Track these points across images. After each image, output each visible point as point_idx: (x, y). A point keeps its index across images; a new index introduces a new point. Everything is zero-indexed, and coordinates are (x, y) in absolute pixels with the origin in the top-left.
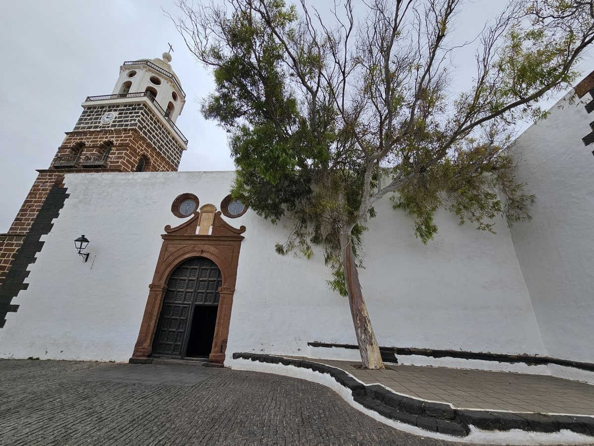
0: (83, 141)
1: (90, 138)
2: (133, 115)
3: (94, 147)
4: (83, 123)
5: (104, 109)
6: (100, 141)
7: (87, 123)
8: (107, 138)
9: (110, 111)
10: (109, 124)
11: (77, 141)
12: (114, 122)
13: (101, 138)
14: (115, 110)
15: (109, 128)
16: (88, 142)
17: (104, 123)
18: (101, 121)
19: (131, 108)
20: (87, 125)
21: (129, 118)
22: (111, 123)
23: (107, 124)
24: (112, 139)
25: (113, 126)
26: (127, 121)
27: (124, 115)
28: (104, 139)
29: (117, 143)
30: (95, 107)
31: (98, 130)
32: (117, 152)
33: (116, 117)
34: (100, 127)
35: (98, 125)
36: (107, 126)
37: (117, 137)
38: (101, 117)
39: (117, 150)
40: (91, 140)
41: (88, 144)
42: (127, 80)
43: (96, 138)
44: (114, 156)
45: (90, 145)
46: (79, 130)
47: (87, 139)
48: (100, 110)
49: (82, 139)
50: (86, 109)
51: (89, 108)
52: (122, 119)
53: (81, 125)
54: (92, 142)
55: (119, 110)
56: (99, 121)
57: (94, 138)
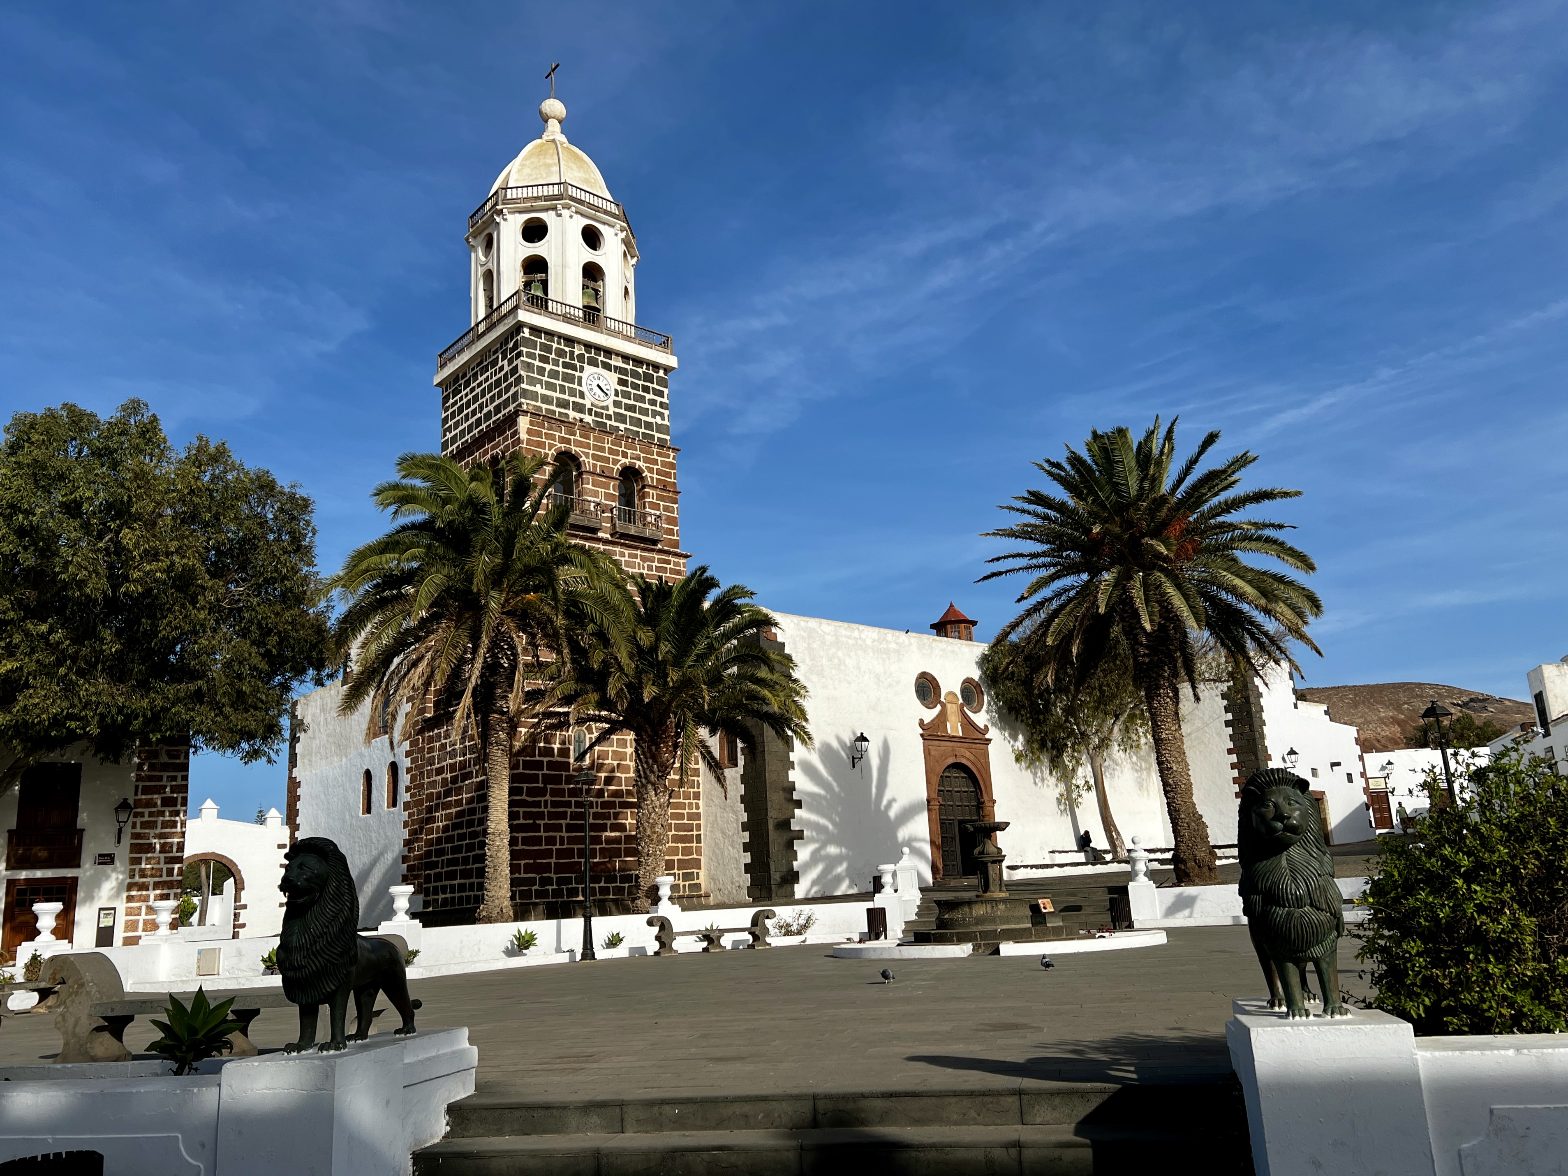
0: (574, 449)
1: (586, 445)
2: (651, 396)
3: (608, 477)
4: (540, 382)
5: (577, 352)
6: (615, 462)
7: (550, 386)
8: (625, 455)
9: (593, 363)
10: (607, 407)
11: (559, 444)
12: (617, 404)
13: (611, 451)
14: (607, 366)
15: (613, 423)
16: (587, 455)
17: (596, 402)
18: (584, 389)
19: (640, 370)
20: (553, 394)
21: (647, 406)
22: (612, 408)
23: (602, 408)
24: (638, 463)
25: (621, 418)
26: (644, 412)
27: (633, 391)
28: (620, 458)
29: (652, 478)
30: (550, 334)
31: (588, 419)
32: (662, 503)
33: (616, 391)
34: (590, 410)
35: (581, 401)
36: (605, 412)
37: (646, 460)
38: (580, 378)
39: (659, 498)
40: (591, 452)
41: (588, 462)
42: (588, 255)
43: (602, 449)
44: (658, 513)
45: (595, 466)
46: (539, 404)
47: (578, 444)
48: (567, 349)
49: (568, 442)
50: (526, 332)
51: (536, 330)
52: (631, 402)
53: (538, 388)
54: (594, 457)
55: (616, 367)
56: (578, 388)
57: (596, 448)
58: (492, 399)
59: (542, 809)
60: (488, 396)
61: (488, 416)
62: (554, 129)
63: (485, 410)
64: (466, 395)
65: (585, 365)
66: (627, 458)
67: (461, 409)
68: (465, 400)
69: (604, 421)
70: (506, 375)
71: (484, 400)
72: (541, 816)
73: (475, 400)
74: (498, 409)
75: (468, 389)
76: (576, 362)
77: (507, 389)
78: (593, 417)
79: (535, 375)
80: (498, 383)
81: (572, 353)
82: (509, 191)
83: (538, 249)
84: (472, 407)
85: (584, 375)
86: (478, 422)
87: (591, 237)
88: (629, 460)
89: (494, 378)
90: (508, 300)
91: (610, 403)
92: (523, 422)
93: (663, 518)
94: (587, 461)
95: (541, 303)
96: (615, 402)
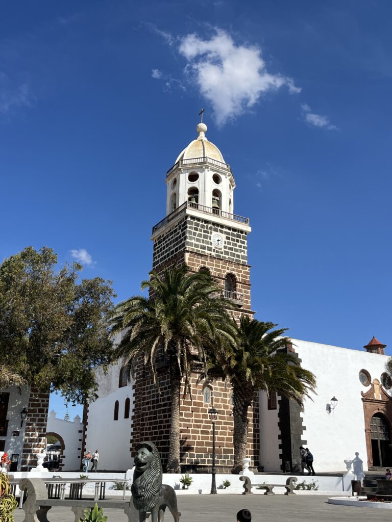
0: (207, 266)
1: (212, 265)
2: (240, 244)
4: (194, 238)
5: (209, 226)
6: (224, 272)
7: (198, 240)
8: (228, 269)
9: (216, 230)
11: (201, 264)
12: (225, 247)
14: (221, 232)
15: (224, 255)
16: (212, 269)
17: (217, 247)
18: (212, 241)
19: (235, 233)
20: (199, 243)
21: (238, 248)
23: (219, 249)
24: (234, 272)
25: (227, 253)
26: (237, 250)
27: (232, 242)
28: (226, 270)
29: (239, 278)
30: (199, 219)
31: (213, 254)
32: (243, 289)
33: (225, 242)
34: (214, 250)
35: (210, 246)
36: (220, 251)
37: (237, 271)
38: (210, 237)
39: (242, 287)
40: (214, 267)
42: (215, 186)
43: (219, 266)
44: (242, 294)
45: (215, 273)
46: (193, 248)
47: (209, 264)
48: (205, 225)
49: (205, 263)
50: (189, 219)
51: (193, 218)
52: (231, 246)
53: (193, 241)
54: (216, 270)
55: (225, 232)
56: (210, 241)
57: (216, 266)
58: (174, 246)
59: (191, 423)
60: (172, 245)
61: (172, 252)
62: (202, 135)
63: (171, 250)
64: (164, 244)
65: (213, 231)
66: (229, 270)
67: (161, 250)
68: (163, 246)
69: (220, 254)
70: (180, 236)
71: (171, 246)
72: (190, 426)
73: (167, 245)
74: (176, 250)
75: (164, 242)
76: (209, 230)
77: (181, 241)
78: (215, 253)
79: (192, 236)
80: (177, 239)
81: (207, 226)
82: (184, 161)
83: (195, 184)
84: (166, 249)
85: (212, 235)
86: (168, 255)
87: (217, 179)
89: (175, 237)
90: (182, 205)
91: (222, 247)
92: (187, 255)
93: (244, 296)
94: (212, 271)
95: (195, 206)
96: (224, 246)
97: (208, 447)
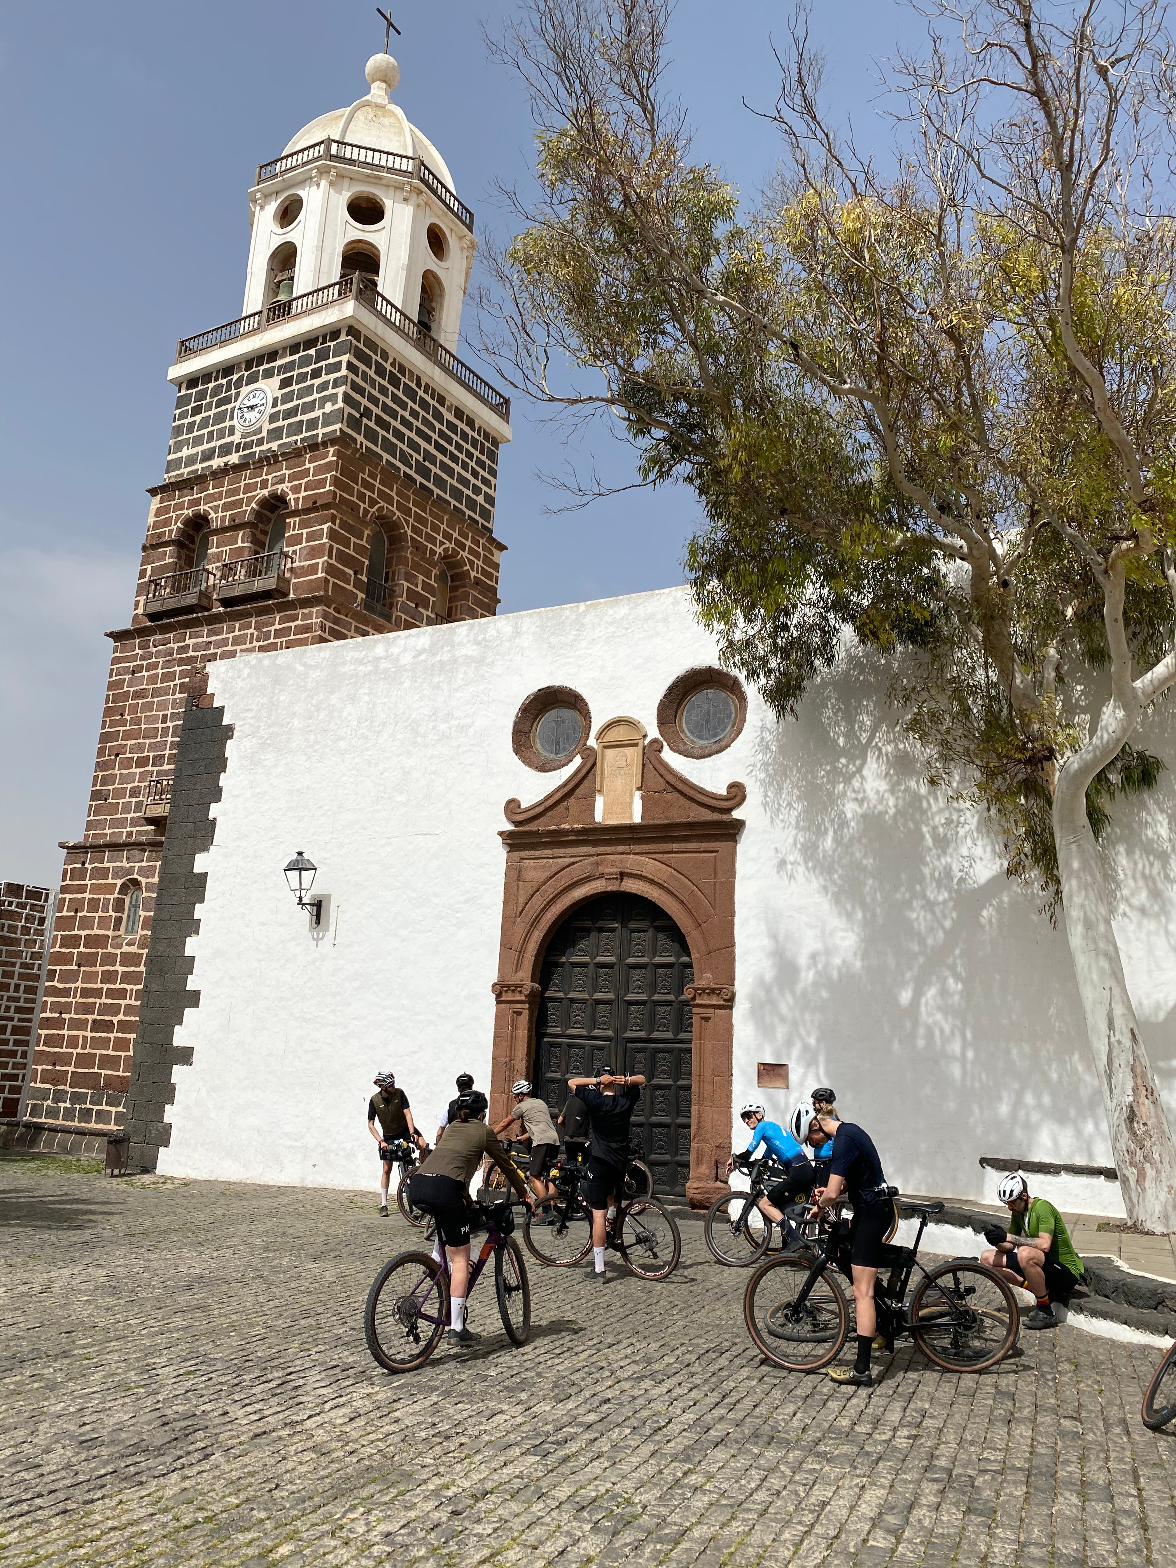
0: (202, 507)
1: (219, 496)
2: (323, 378)
3: (235, 527)
4: (187, 442)
5: (235, 377)
6: (250, 500)
7: (198, 441)
8: (264, 485)
9: (252, 379)
10: (260, 430)
11: (186, 512)
12: (273, 418)
13: (249, 488)
14: (268, 374)
15: (265, 447)
16: (215, 510)
17: (246, 430)
18: (235, 423)
19: (312, 352)
20: (199, 449)
21: (316, 396)
22: (267, 427)
23: (255, 433)
24: (280, 487)
25: (274, 434)
26: (309, 407)
27: (296, 387)
28: (256, 492)
29: (296, 500)
30: (207, 374)
31: (233, 458)
32: (305, 531)
33: (276, 400)
34: (238, 447)
35: (230, 439)
36: (255, 438)
37: (293, 477)
38: (233, 410)
39: (301, 525)
40: (222, 502)
41: (217, 518)
42: (278, 239)
44: (298, 548)
46: (181, 470)
47: (210, 499)
48: (224, 381)
49: (198, 502)
50: (183, 389)
51: (192, 381)
52: (295, 403)
56: (229, 423)
65: (244, 388)
66: (267, 487)
69: (254, 450)
72: (69, 1007)
76: (234, 391)
78: (241, 453)
81: (229, 383)
88: (270, 489)
91: (265, 420)
94: (215, 517)
97: (103, 1072)
